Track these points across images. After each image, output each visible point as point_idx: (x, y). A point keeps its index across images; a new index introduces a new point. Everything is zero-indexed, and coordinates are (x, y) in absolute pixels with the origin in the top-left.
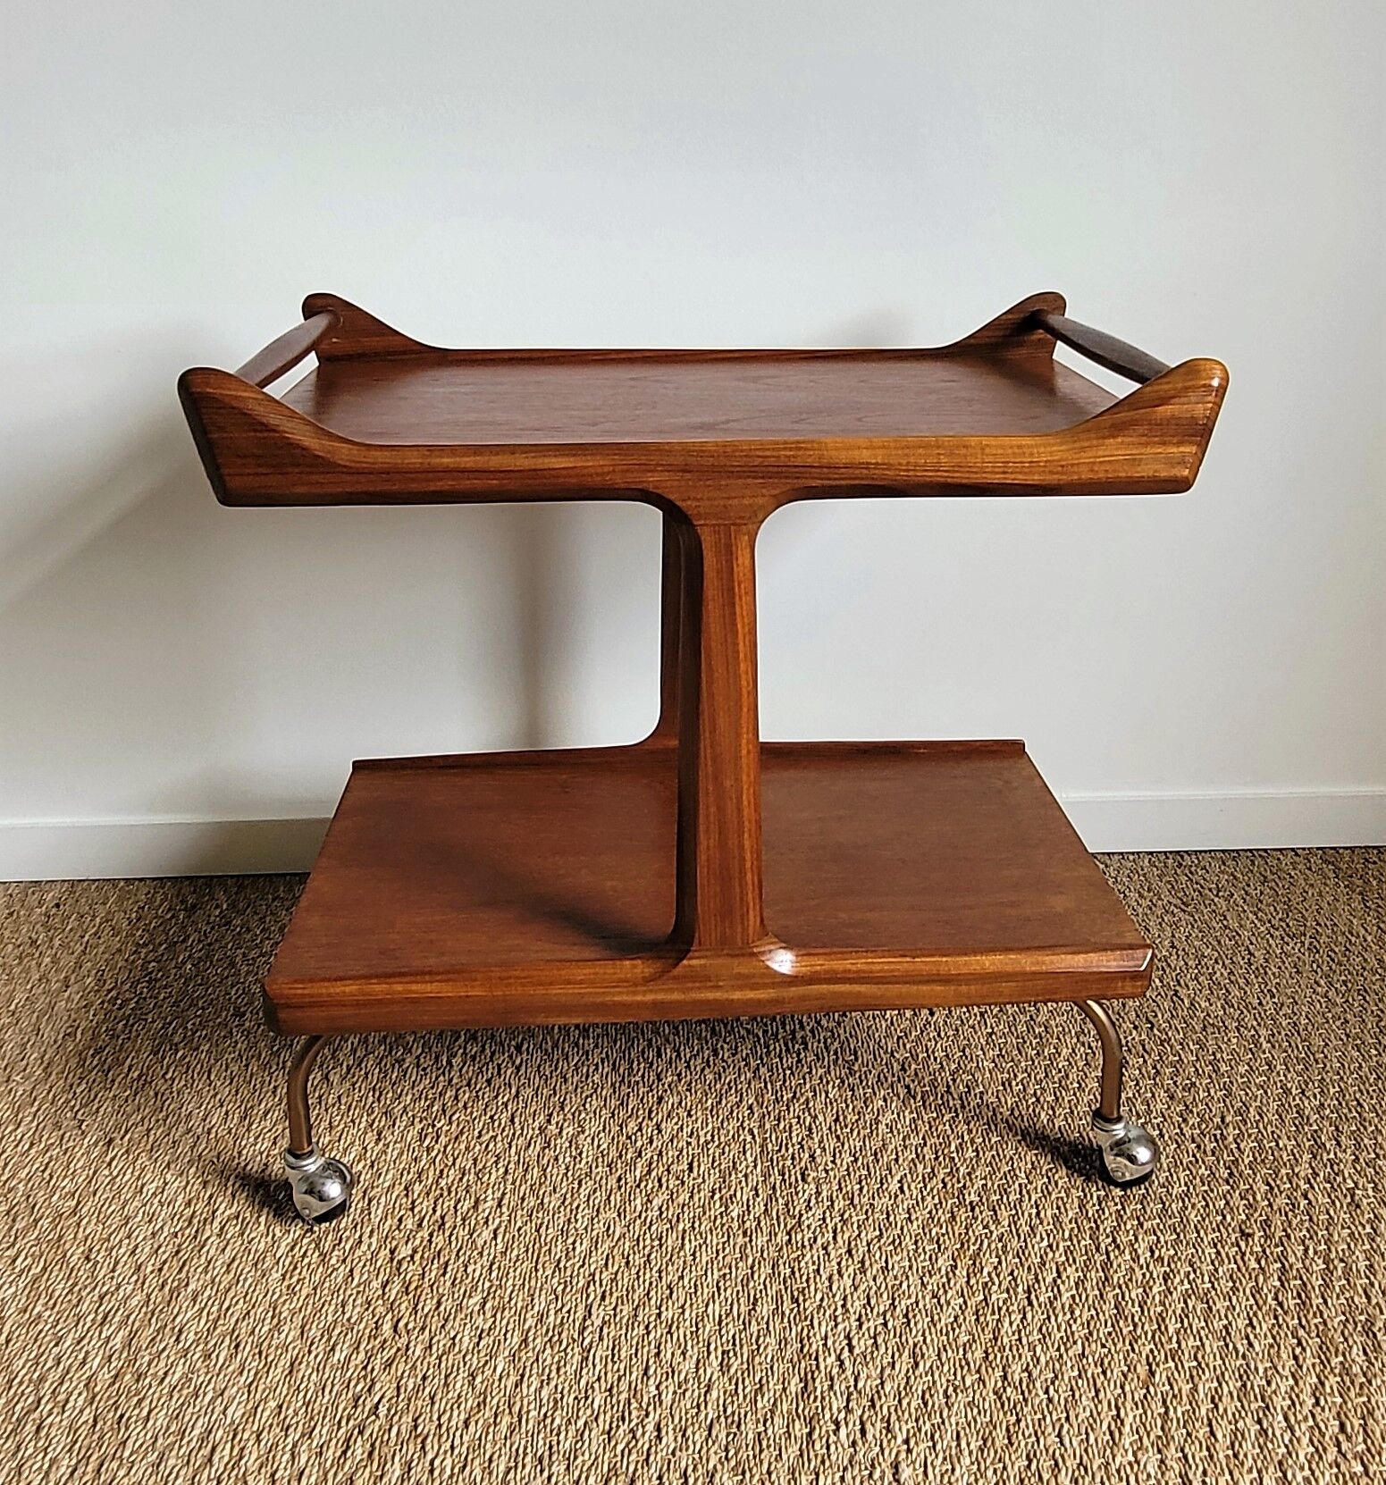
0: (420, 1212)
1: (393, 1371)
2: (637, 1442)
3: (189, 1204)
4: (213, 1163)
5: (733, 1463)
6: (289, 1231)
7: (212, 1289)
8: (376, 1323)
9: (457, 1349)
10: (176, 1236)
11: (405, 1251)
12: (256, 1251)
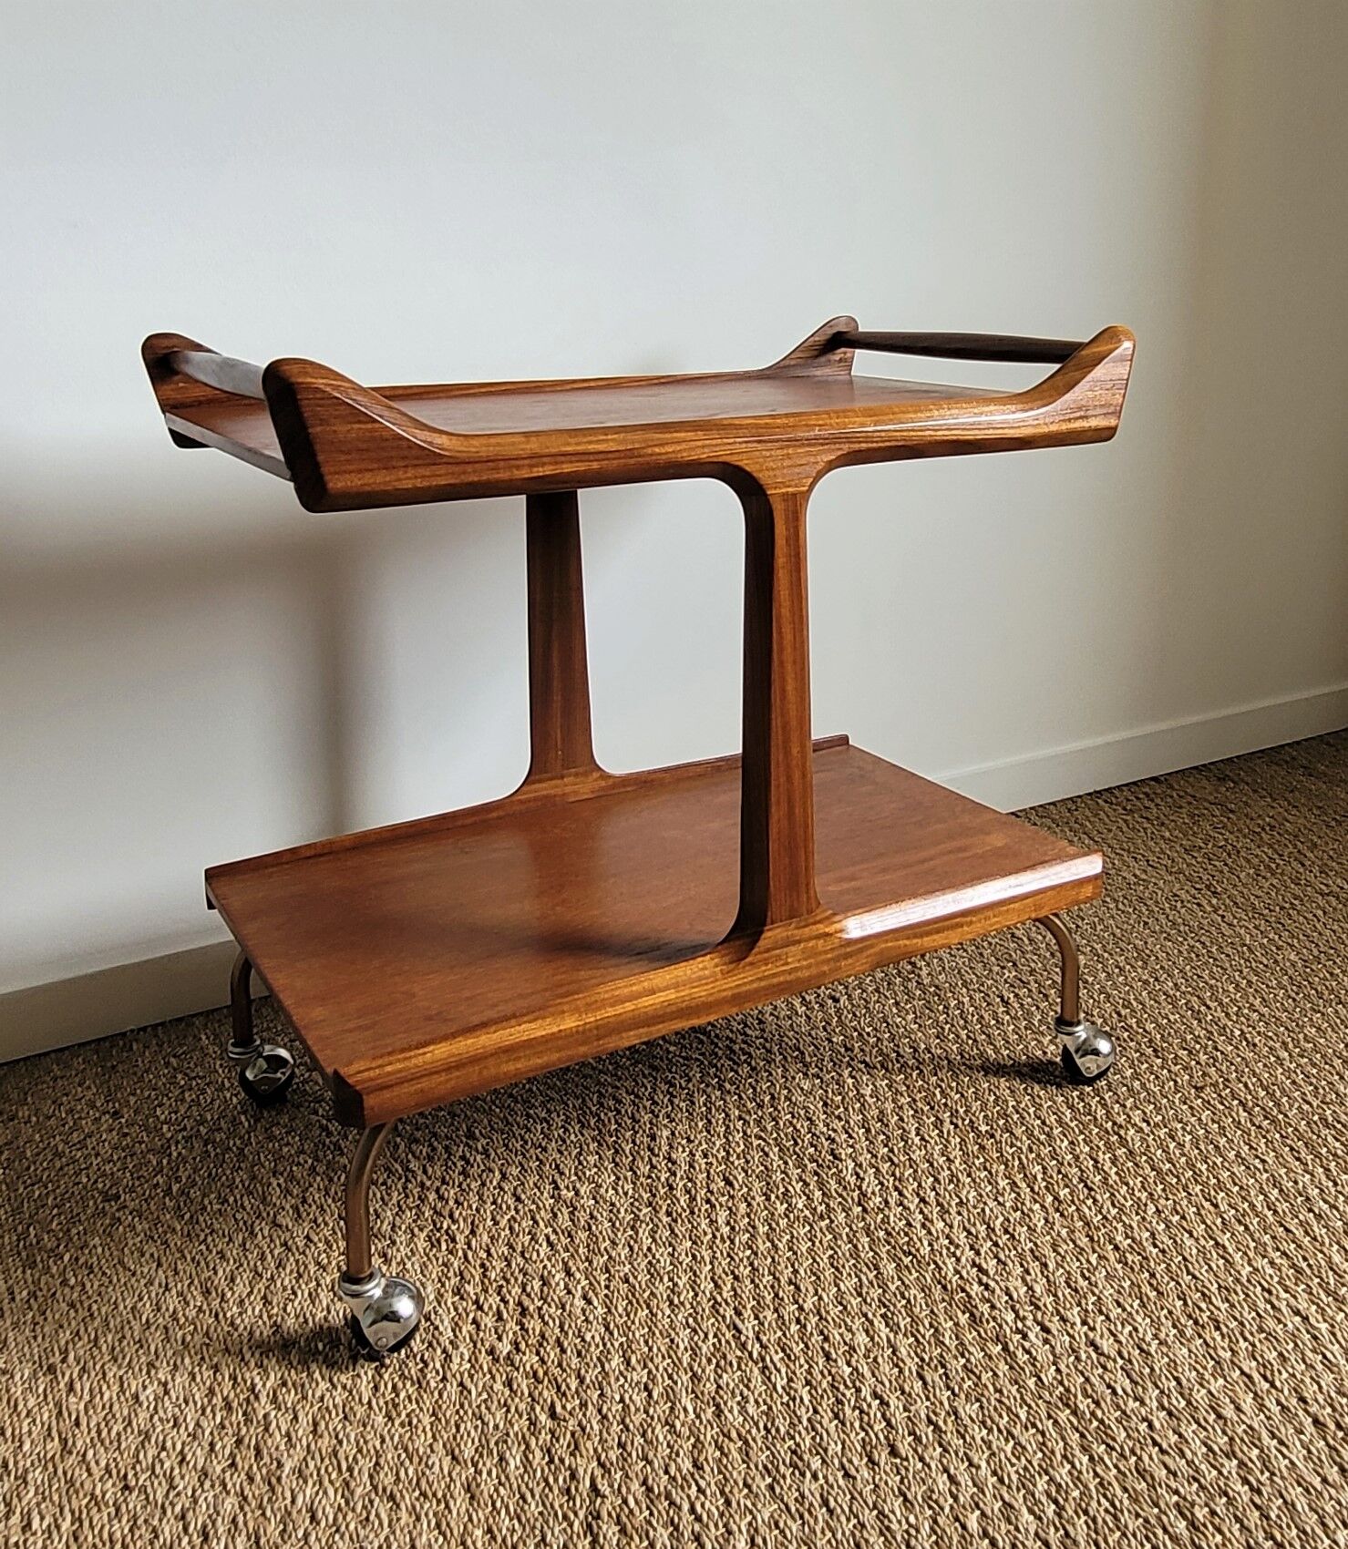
0: (490, 1307)
1: (584, 1453)
2: (868, 1414)
3: (211, 1392)
4: (208, 1345)
5: (963, 1396)
6: (358, 1375)
7: (313, 1458)
8: (529, 1419)
9: (633, 1409)
10: (223, 1428)
11: (504, 1348)
12: (335, 1406)
